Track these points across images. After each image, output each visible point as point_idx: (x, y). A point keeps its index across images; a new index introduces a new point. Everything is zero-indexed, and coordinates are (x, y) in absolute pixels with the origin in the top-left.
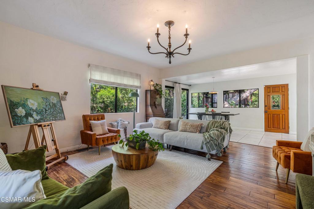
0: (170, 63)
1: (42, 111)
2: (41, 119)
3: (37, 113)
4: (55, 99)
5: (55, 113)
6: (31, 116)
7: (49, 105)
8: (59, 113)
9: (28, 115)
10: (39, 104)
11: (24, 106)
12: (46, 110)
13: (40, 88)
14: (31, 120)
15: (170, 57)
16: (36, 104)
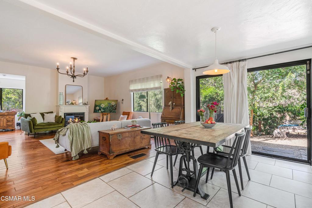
0: (74, 81)
1: (106, 108)
2: (104, 111)
3: (103, 109)
4: (114, 103)
5: (111, 109)
6: (100, 110)
7: (110, 106)
8: (114, 110)
9: (100, 109)
10: (105, 105)
11: (99, 106)
12: (107, 108)
13: (108, 99)
14: (100, 111)
15: (74, 78)
16: (104, 105)
